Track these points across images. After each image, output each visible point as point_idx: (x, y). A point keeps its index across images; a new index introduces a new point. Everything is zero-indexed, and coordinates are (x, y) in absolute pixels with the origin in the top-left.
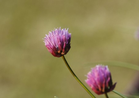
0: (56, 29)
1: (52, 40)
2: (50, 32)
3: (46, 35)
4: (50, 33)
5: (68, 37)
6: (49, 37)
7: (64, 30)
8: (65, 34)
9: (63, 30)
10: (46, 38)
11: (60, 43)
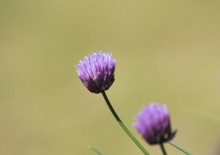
0: (95, 54)
1: (88, 69)
2: (86, 57)
3: (80, 61)
4: (86, 59)
5: (112, 65)
6: (84, 64)
7: (106, 54)
8: (107, 60)
9: (104, 54)
10: (80, 65)
11: (99, 73)
